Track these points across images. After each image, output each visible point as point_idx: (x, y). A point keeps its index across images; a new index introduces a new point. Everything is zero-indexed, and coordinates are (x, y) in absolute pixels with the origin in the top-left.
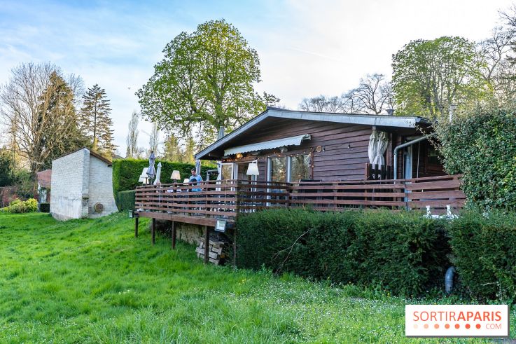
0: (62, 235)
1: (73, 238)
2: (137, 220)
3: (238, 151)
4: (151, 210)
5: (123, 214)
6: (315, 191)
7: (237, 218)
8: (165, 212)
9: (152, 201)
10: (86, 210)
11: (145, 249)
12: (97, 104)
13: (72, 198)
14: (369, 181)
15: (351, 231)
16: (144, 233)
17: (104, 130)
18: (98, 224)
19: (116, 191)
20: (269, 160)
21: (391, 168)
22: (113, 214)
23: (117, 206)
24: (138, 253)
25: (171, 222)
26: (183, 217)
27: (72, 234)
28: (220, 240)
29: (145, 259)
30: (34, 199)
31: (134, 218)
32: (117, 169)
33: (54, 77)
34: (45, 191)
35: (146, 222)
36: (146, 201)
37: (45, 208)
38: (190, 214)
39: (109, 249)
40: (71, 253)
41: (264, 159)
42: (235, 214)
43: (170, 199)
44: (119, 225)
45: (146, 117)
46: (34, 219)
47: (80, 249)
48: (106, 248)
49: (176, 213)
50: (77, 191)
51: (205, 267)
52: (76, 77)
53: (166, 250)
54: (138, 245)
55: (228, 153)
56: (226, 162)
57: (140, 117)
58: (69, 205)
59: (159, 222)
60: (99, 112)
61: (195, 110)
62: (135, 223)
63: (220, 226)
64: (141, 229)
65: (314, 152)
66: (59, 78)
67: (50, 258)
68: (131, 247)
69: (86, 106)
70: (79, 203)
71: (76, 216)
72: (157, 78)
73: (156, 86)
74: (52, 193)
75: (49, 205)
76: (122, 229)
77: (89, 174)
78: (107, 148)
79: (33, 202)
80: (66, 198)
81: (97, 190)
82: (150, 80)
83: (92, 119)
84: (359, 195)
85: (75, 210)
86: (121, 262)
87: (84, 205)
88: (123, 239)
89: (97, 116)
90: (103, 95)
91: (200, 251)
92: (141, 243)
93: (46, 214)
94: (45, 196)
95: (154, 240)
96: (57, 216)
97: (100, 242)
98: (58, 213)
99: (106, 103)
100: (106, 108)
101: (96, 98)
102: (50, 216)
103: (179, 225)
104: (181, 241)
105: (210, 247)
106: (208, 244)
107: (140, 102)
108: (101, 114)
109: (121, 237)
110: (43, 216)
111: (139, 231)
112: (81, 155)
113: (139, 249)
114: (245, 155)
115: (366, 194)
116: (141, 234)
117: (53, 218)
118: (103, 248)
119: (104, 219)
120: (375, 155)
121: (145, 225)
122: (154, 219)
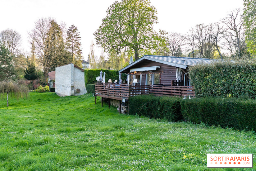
0: (65, 103)
1: (70, 104)
2: (96, 97)
3: (135, 70)
4: (101, 94)
5: (90, 94)
6: (157, 89)
7: (129, 98)
8: (106, 95)
9: (101, 90)
10: (73, 92)
11: (99, 108)
12: (74, 35)
13: (66, 86)
14: (173, 86)
15: (159, 103)
16: (99, 103)
17: (77, 49)
18: (80, 98)
19: (86, 84)
20: (146, 75)
21: (183, 81)
22: (85, 94)
23: (87, 90)
24: (97, 110)
25: (108, 98)
26: (112, 97)
27: (69, 103)
28: (125, 106)
29: (99, 112)
30: (48, 86)
31: (95, 96)
32: (87, 74)
33: (53, 23)
34: (52, 82)
35: (99, 98)
36: (99, 90)
37: (53, 90)
38: (115, 96)
39: (86, 108)
40: (72, 109)
41: (144, 74)
42: (128, 96)
43: (108, 90)
44: (88, 99)
45: (99, 45)
46: (49, 95)
47: (75, 108)
48: (85, 108)
49: (110, 95)
50: (69, 83)
51: (119, 114)
52: (63, 23)
53: (107, 109)
54: (97, 107)
55: (131, 71)
56: (131, 74)
57: (96, 45)
58: (65, 89)
59: (104, 98)
60: (74, 39)
61: (123, 41)
62: (95, 98)
63: (124, 101)
64: (98, 101)
65: (161, 73)
66: (55, 23)
67: (66, 111)
68: (94, 108)
69: (68, 37)
70: (70, 89)
71: (69, 94)
72: (103, 26)
73: (103, 30)
74: (56, 83)
75: (55, 88)
76: (90, 101)
77: (74, 75)
78: (79, 58)
79: (47, 87)
80: (63, 86)
81: (77, 82)
82: (100, 26)
83: (71, 43)
84: (169, 91)
85: (68, 92)
86: (91, 112)
87: (72, 90)
88: (91, 105)
89: (74, 41)
90: (76, 30)
91: (118, 109)
92: (97, 106)
93: (54, 93)
94: (52, 84)
95: (102, 105)
96: (59, 94)
97: (82, 106)
98: (59, 93)
99: (78, 34)
100: (78, 37)
101: (73, 32)
102: (56, 94)
103: (112, 100)
104: (113, 106)
105: (121, 108)
106: (120, 107)
107: (95, 38)
108: (76, 40)
109: (90, 104)
110: (53, 94)
111: (97, 102)
112: (70, 66)
113: (97, 108)
114: (138, 72)
115: (171, 91)
116: (98, 103)
117: (57, 95)
118: (84, 108)
119: (81, 96)
120: (178, 76)
121: (99, 99)
122: (102, 97)
